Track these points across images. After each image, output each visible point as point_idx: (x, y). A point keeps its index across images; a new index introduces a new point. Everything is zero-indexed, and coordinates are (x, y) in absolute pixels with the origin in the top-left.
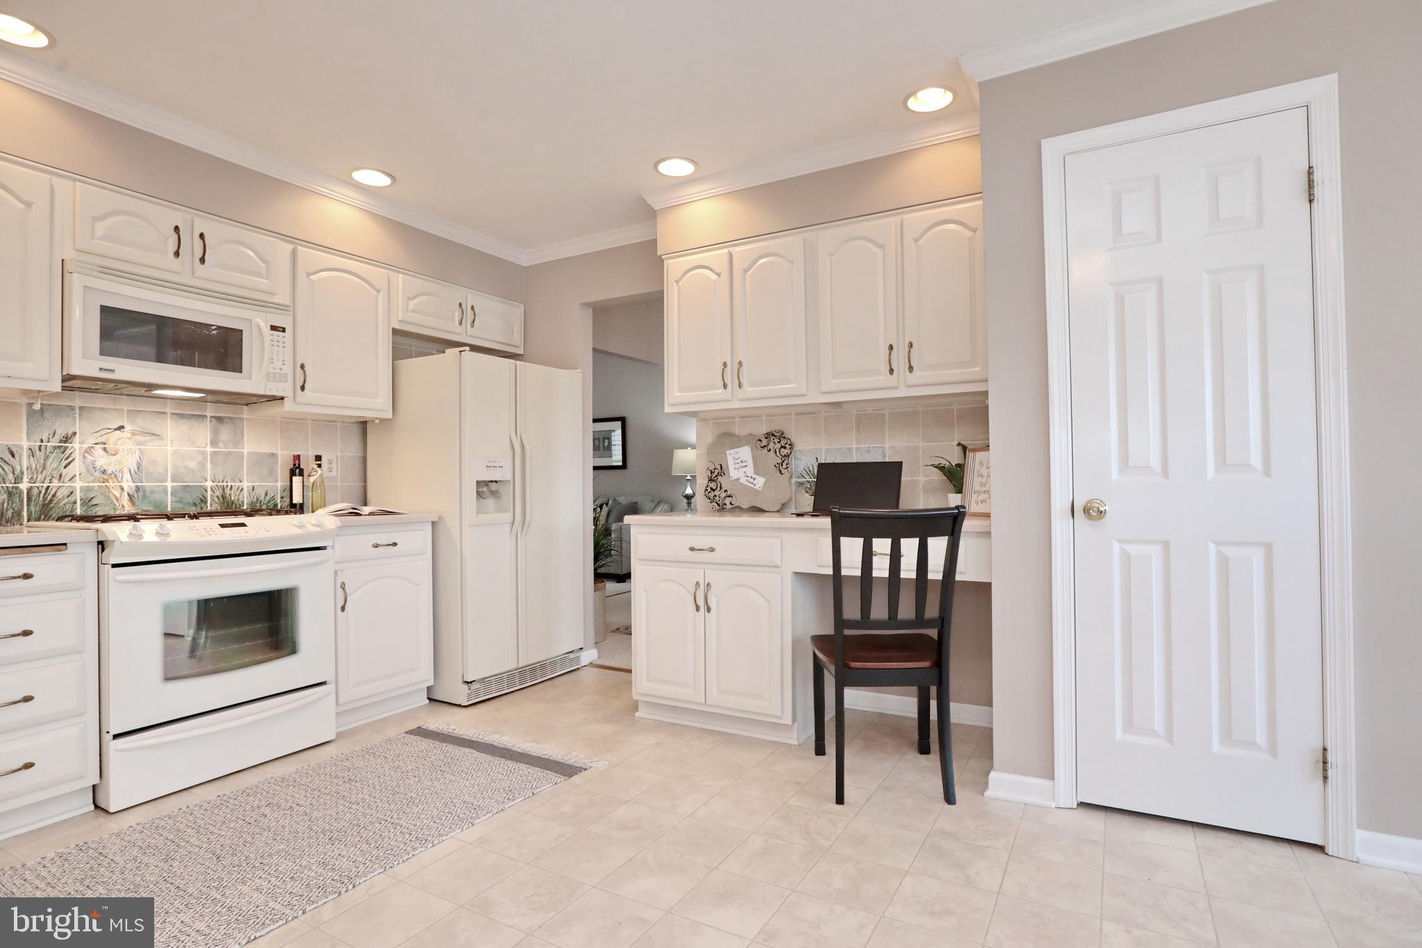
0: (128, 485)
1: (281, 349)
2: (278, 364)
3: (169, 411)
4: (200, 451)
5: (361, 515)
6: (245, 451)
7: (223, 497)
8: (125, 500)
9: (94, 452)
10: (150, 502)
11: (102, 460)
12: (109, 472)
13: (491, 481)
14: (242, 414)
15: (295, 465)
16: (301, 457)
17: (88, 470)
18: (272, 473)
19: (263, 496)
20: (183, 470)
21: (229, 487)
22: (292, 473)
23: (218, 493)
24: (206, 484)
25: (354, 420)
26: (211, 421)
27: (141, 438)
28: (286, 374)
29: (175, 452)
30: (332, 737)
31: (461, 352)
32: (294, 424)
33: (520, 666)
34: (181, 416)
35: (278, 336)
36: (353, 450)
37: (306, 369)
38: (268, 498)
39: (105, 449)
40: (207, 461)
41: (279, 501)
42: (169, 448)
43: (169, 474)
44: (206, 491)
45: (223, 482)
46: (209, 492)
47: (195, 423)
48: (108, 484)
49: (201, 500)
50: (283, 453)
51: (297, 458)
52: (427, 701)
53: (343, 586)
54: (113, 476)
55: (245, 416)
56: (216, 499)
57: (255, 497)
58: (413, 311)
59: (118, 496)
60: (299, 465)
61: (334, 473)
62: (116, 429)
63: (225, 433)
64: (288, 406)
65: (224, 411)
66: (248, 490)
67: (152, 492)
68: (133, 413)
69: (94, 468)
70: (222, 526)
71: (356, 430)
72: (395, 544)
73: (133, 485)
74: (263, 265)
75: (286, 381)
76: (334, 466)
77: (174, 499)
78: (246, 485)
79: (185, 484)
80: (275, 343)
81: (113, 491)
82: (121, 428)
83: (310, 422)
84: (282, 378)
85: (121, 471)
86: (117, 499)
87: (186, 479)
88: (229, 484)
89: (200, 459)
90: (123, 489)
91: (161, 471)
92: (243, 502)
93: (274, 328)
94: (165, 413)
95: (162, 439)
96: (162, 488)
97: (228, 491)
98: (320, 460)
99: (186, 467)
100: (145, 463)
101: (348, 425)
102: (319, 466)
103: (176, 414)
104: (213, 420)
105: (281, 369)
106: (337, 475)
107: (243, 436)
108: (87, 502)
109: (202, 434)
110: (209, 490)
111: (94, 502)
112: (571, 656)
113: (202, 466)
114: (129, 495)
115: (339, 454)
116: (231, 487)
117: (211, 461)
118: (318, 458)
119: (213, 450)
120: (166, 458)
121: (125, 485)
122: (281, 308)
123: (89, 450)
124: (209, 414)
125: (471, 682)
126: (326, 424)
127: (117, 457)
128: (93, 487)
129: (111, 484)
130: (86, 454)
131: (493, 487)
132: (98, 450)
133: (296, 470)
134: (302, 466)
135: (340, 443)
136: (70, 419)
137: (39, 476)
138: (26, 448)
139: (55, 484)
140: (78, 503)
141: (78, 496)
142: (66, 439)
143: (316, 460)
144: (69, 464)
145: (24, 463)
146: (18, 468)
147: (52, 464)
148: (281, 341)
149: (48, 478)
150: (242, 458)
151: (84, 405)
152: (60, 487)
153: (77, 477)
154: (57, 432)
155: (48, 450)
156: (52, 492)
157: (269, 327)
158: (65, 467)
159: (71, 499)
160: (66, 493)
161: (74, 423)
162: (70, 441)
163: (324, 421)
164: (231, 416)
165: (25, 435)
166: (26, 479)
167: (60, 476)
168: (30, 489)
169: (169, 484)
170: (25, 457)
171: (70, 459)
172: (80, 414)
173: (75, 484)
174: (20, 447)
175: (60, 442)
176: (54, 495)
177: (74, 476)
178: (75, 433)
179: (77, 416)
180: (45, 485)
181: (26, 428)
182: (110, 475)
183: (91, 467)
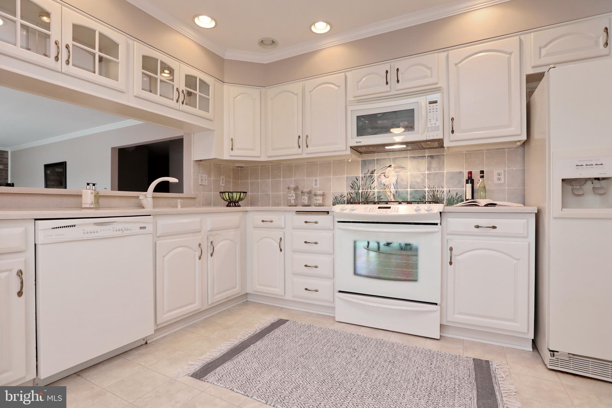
0: (393, 190)
1: (435, 112)
2: (433, 122)
4: (422, 173)
6: (445, 172)
7: (434, 196)
9: (381, 177)
10: (401, 198)
11: (384, 180)
12: (386, 185)
13: (590, 179)
15: (469, 177)
16: (472, 173)
17: (379, 185)
18: (460, 182)
19: (455, 195)
20: (414, 183)
21: (436, 191)
22: (467, 182)
23: (431, 194)
24: (425, 189)
26: (427, 158)
27: (397, 170)
29: (411, 175)
30: (438, 338)
34: (414, 158)
35: (433, 106)
36: (517, 167)
37: (454, 121)
38: (458, 196)
39: (385, 176)
40: (426, 177)
41: (464, 198)
42: (409, 173)
43: (409, 185)
44: (425, 193)
45: (433, 188)
46: (427, 193)
47: (420, 160)
48: (385, 190)
49: (423, 197)
50: (467, 171)
51: (470, 173)
52: (531, 349)
53: (451, 250)
54: (387, 187)
55: (445, 153)
56: (430, 197)
57: (450, 196)
59: (389, 195)
60: (471, 177)
61: (502, 181)
62: (388, 167)
63: (435, 163)
64: (448, 143)
65: (434, 152)
66: (446, 192)
67: (402, 193)
68: (395, 159)
69: (381, 183)
70: (379, 208)
71: (518, 151)
72: (494, 227)
73: (395, 190)
74: (429, 71)
75: (438, 130)
76: (502, 177)
77: (411, 197)
78: (445, 189)
79: (416, 190)
80: (432, 110)
81: (388, 193)
82: (390, 166)
83: (485, 151)
84: (436, 129)
85: (390, 184)
86: (389, 196)
87: (416, 187)
88: (437, 189)
89: (422, 177)
90: (391, 192)
91: (406, 184)
92: (444, 198)
93: (431, 103)
94: (408, 157)
95: (406, 169)
96: (406, 192)
97: (436, 193)
99: (416, 182)
100: (399, 181)
101: (513, 149)
102: (482, 177)
103: (412, 157)
104: (429, 158)
105: (435, 124)
106: (505, 182)
107: (444, 164)
108: (379, 197)
109: (423, 165)
110: (427, 192)
111: (381, 197)
113: (423, 180)
114: (393, 194)
115: (507, 169)
116: (438, 191)
117: (428, 178)
118: (482, 172)
119: (428, 172)
120: (407, 178)
121: (392, 190)
122: (435, 90)
123: (379, 176)
125: (553, 352)
126: (497, 151)
127: (389, 178)
128: (381, 191)
129: (387, 190)
130: (378, 178)
131: (599, 184)
132: (382, 177)
133: (470, 180)
134: (473, 178)
135: (507, 162)
136: (374, 165)
137: (365, 187)
138: (361, 177)
139: (369, 190)
140: (376, 198)
141: (376, 195)
142: (372, 173)
143: (481, 174)
144: (373, 182)
145: (360, 182)
146: (359, 185)
147: (368, 183)
148: (435, 109)
149: (367, 188)
150: (443, 176)
151: (378, 158)
152: (370, 191)
153: (376, 188)
154: (370, 170)
155: (367, 177)
156: (368, 193)
157: (428, 103)
158: (372, 184)
159: (374, 196)
160: (372, 194)
161: (375, 166)
162: (373, 173)
163: (495, 149)
164: (437, 154)
165: (360, 172)
166: (361, 189)
167: (371, 187)
168: (362, 192)
169: (409, 190)
170: (361, 180)
171: (373, 180)
172: (376, 162)
173: (375, 190)
174: (359, 177)
175: (371, 174)
176: (369, 195)
177: (375, 187)
178: (375, 170)
179: (376, 163)
180: (366, 191)
181: (361, 170)
182: (386, 186)
183: (380, 183)
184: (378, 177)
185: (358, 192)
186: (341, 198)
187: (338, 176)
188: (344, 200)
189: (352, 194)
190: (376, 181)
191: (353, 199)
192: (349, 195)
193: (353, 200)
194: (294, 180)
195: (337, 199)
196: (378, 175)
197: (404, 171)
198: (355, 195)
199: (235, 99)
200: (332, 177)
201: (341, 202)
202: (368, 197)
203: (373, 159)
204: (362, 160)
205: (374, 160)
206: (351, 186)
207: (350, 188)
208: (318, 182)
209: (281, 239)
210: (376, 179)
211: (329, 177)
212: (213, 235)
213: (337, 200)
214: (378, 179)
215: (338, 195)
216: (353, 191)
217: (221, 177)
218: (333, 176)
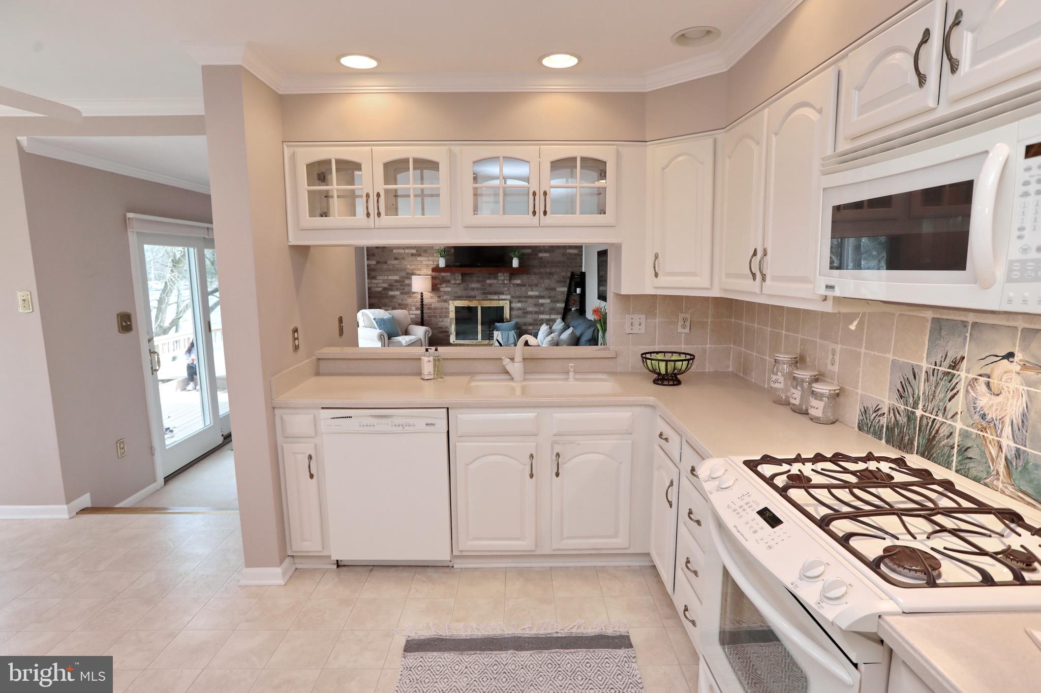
0: (1008, 444)
8: (1001, 466)
9: (978, 387)
10: (1031, 481)
11: (984, 399)
12: (989, 418)
17: (968, 410)
27: (1031, 374)
39: (988, 385)
48: (986, 435)
54: (992, 425)
62: (1004, 358)
67: (1036, 466)
68: (1028, 334)
69: (975, 408)
73: (1012, 445)
80: (1032, 187)
81: (990, 446)
82: (1010, 356)
85: (1002, 421)
86: (993, 460)
90: (1001, 448)
93: (1032, 150)
108: (963, 451)
114: (1007, 459)
121: (1004, 442)
123: (972, 383)
127: (1000, 398)
128: (971, 433)
130: (970, 388)
132: (982, 386)
136: (961, 339)
137: (930, 405)
138: (924, 370)
139: (941, 418)
140: (955, 450)
141: (956, 439)
142: (955, 365)
144: (953, 397)
145: (921, 387)
146: (917, 392)
147: (941, 393)
149: (936, 409)
151: (977, 321)
152: (944, 423)
153: (959, 416)
154: (949, 355)
155: (939, 377)
156: (937, 427)
158: (950, 400)
159: (950, 441)
160: (947, 433)
161: (964, 344)
162: (957, 367)
165: (925, 355)
166: (920, 406)
167: (945, 410)
168: (922, 417)
170: (923, 380)
171: (955, 391)
172: (971, 334)
173: (956, 424)
174: (920, 367)
175: (950, 367)
176: (937, 431)
177: (956, 413)
178: (963, 358)
179: (968, 335)
180: (933, 417)
181: (926, 347)
182: (989, 422)
183: (972, 406)
184: (969, 385)
185: (913, 413)
186: (874, 415)
187: (876, 353)
188: (881, 424)
189: (898, 411)
190: (961, 393)
191: (901, 429)
192: (892, 414)
193: (900, 432)
195: (868, 416)
196: (971, 376)
198: (905, 420)
199: (666, 170)
200: (863, 351)
201: (875, 426)
202: (934, 437)
203: (963, 321)
204: (936, 316)
205: (964, 324)
206: (898, 390)
207: (897, 396)
208: (837, 358)
209: (672, 483)
210: (962, 387)
211: (858, 350)
212: (561, 442)
213: (867, 419)
215: (872, 406)
216: (903, 407)
217: (681, 316)
218: (867, 349)
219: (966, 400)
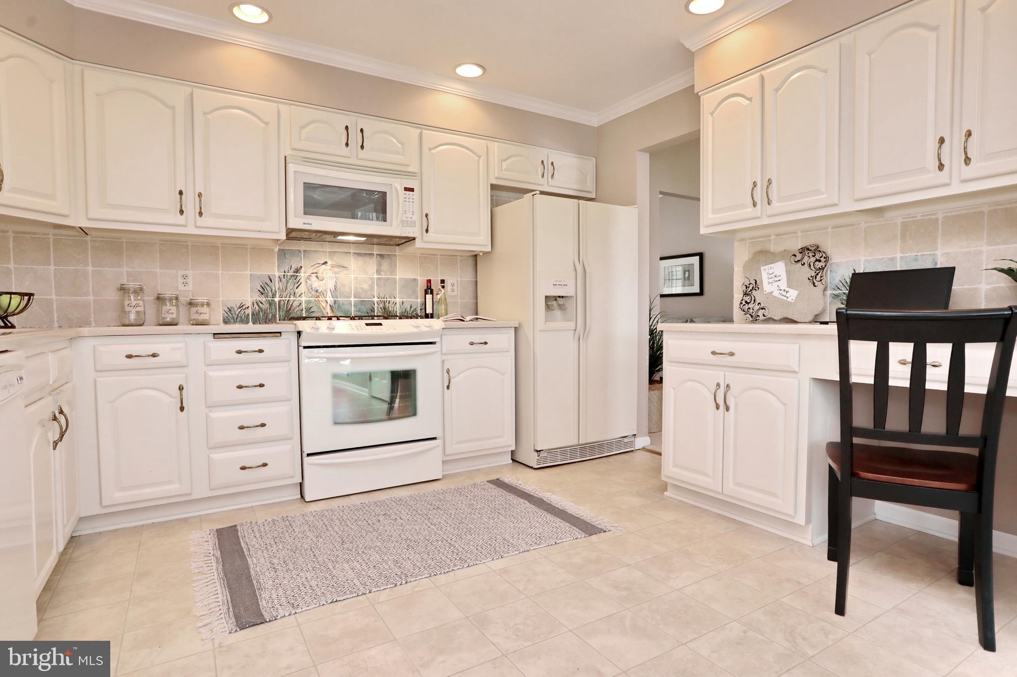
0: (330, 299)
1: (411, 203)
2: (409, 215)
3: (352, 251)
4: (370, 277)
5: (464, 321)
6: (397, 277)
7: (384, 308)
8: (328, 310)
9: (311, 279)
10: (342, 311)
11: (316, 284)
12: (319, 291)
13: (559, 297)
14: (395, 252)
15: (428, 286)
16: (432, 281)
17: (308, 290)
18: (414, 292)
19: (409, 308)
20: (360, 290)
21: (388, 301)
22: (426, 293)
23: (381, 306)
24: (374, 299)
25: (469, 254)
26: (376, 258)
27: (336, 269)
28: (415, 221)
29: (355, 279)
30: (441, 477)
31: (533, 195)
32: (428, 258)
33: (580, 443)
34: (359, 254)
35: (409, 195)
36: (469, 277)
37: (429, 217)
38: (412, 309)
39: (317, 277)
40: (374, 283)
41: (419, 312)
42: (352, 276)
43: (353, 293)
44: (374, 305)
45: (384, 298)
46: (376, 305)
47: (367, 258)
48: (319, 299)
49: (371, 310)
50: (421, 278)
51: (429, 281)
52: (511, 461)
53: (448, 372)
54: (322, 294)
55: (397, 253)
56: (380, 310)
57: (404, 309)
58: (506, 170)
60: (430, 286)
61: (455, 293)
62: (323, 264)
63: (385, 266)
64: (418, 244)
65: (384, 250)
66: (400, 304)
67: (343, 304)
68: (332, 253)
69: (312, 288)
70: (367, 324)
71: (471, 261)
72: (486, 343)
73: (332, 299)
74: (400, 146)
75: (415, 226)
76: (455, 287)
77: (356, 309)
78: (398, 300)
79: (362, 299)
80: (407, 200)
81: (322, 303)
82: (325, 263)
83: (439, 257)
84: (413, 224)
85: (326, 290)
86: (324, 309)
87: (362, 296)
88: (388, 300)
89: (370, 283)
90: (327, 302)
91: (348, 290)
92: (397, 312)
93: (406, 189)
94: (350, 253)
95: (348, 270)
96: (349, 302)
97: (387, 304)
98: (444, 283)
99: (362, 289)
100: (339, 286)
101: (464, 258)
102: (443, 287)
103: (356, 253)
104: (378, 257)
105: (411, 218)
106: (458, 294)
107: (396, 267)
108: (308, 310)
109: (371, 266)
110: (376, 303)
111: (312, 310)
112: (626, 440)
113: (372, 287)
114: (330, 306)
115: (459, 279)
117: (377, 284)
118: (443, 281)
119: (378, 277)
120: (351, 282)
121: (328, 299)
122: (412, 174)
123: (309, 278)
124: (375, 253)
125: (540, 451)
126: (450, 257)
127: (323, 282)
128: (311, 301)
129: (320, 299)
131: (561, 301)
132: (314, 277)
133: (429, 290)
134: (432, 288)
135: (459, 271)
137: (284, 293)
138: (277, 276)
139: (292, 298)
140: (304, 311)
141: (304, 306)
142: (297, 271)
143: (441, 283)
144: (299, 286)
145: (277, 285)
146: (274, 288)
147: (290, 286)
148: (411, 198)
149: (289, 295)
150: (396, 282)
152: (294, 300)
153: (303, 294)
154: (293, 266)
155: (288, 278)
156: (291, 303)
157: (403, 189)
158: (297, 288)
159: (300, 308)
160: (298, 304)
161: (301, 260)
162: (299, 272)
163: (448, 255)
164: (388, 254)
165: (276, 268)
166: (277, 296)
167: (295, 293)
168: (280, 302)
169: (353, 299)
170: (277, 281)
171: (299, 283)
172: (304, 255)
173: (302, 299)
174: (274, 276)
175: (294, 272)
176: (292, 305)
177: (302, 293)
178: (302, 267)
179: (302, 256)
180: (287, 299)
181: (277, 264)
182: (320, 293)
183: (310, 289)
184: (307, 279)
185: (273, 301)
186: (240, 310)
187: (234, 272)
188: (246, 313)
189: (261, 303)
190: (303, 284)
191: (264, 311)
192: (256, 305)
193: (265, 313)
194: (127, 272)
195: (233, 312)
196: (307, 275)
197: (346, 272)
198: (268, 306)
200: (220, 272)
201: (241, 317)
202: (290, 309)
203: (298, 250)
204: (279, 248)
206: (259, 291)
207: (258, 294)
208: (190, 280)
209: (181, 388)
210: (302, 280)
211: (214, 272)
213: (232, 314)
214: (306, 282)
215: (235, 305)
216: (264, 299)
218: (222, 270)
219: (306, 286)
